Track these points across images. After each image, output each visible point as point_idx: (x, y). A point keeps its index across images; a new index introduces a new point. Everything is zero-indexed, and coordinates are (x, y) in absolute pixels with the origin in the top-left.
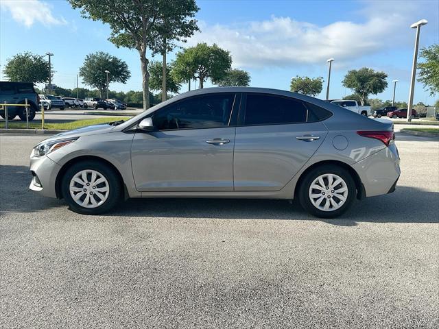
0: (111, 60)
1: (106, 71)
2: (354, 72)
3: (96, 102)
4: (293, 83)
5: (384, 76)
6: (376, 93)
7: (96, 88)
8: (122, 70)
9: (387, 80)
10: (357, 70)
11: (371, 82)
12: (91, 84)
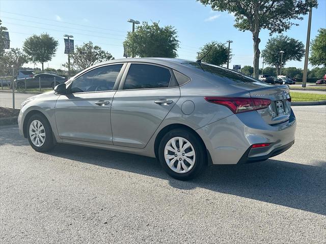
0: (288, 42)
1: (281, 51)
3: (265, 79)
7: (274, 67)
8: (298, 50)
12: (270, 63)
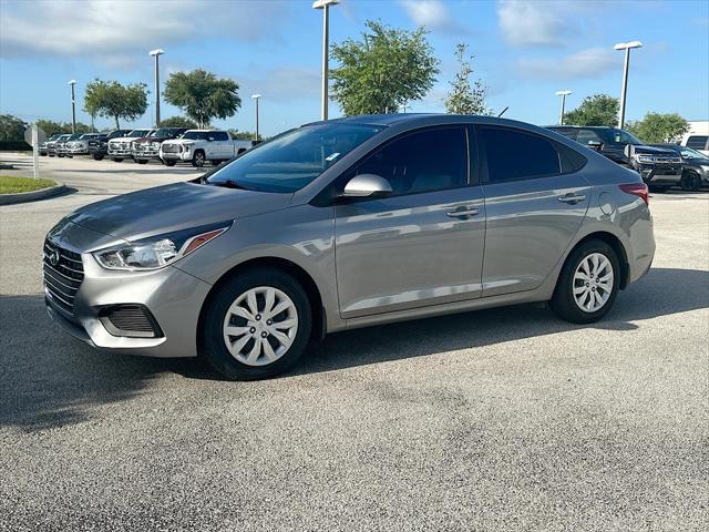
2: (181, 77)
4: (90, 93)
5: (234, 87)
6: (223, 116)
9: (239, 93)
10: (187, 73)
11: (213, 97)
